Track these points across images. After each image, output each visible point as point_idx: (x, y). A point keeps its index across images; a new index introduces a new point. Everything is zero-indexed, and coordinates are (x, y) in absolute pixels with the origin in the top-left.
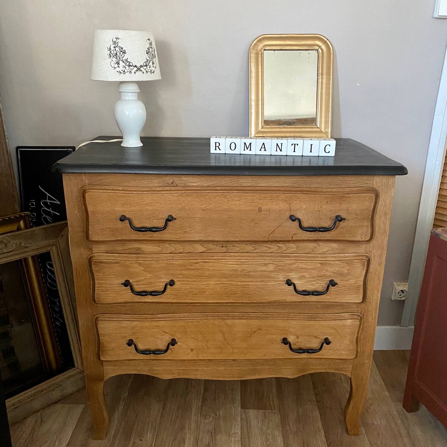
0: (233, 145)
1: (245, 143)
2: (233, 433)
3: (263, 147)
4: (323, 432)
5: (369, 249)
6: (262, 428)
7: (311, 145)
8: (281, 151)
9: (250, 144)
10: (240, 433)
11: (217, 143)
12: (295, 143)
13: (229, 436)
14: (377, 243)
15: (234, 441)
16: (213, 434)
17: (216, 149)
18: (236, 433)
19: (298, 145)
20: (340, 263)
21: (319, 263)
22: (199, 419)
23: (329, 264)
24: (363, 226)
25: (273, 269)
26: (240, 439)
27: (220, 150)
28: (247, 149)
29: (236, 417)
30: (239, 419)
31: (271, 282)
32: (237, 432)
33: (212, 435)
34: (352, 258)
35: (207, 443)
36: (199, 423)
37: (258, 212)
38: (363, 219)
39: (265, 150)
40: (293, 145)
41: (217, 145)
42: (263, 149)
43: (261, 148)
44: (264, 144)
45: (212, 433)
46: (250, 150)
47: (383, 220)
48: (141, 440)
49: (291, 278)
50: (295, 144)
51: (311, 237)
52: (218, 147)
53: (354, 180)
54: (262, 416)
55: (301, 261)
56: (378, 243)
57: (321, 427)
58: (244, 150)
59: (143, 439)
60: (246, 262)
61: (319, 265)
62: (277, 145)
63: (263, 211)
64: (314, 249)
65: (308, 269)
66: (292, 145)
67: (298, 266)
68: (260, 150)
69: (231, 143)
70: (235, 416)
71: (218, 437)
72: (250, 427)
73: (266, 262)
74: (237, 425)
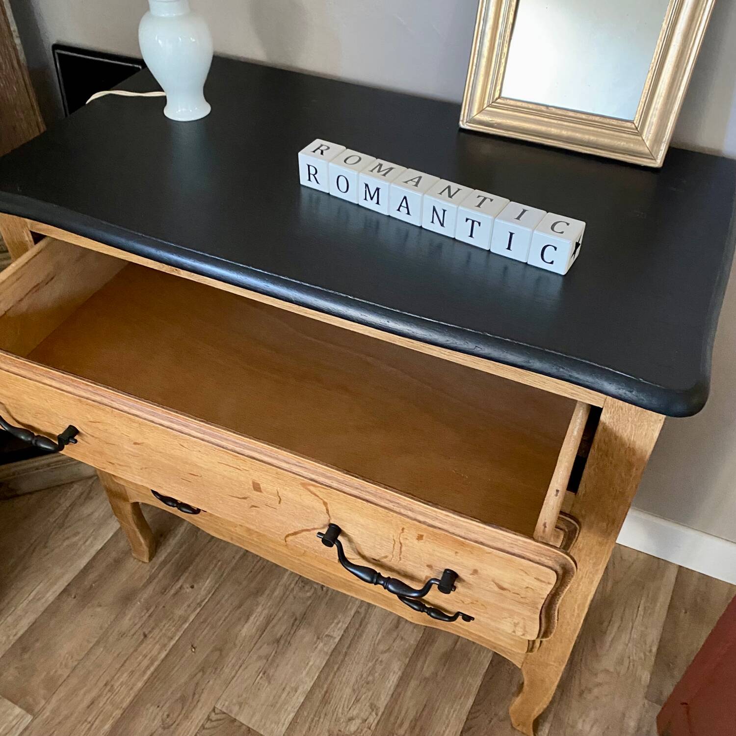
0: (342, 181)
1: (367, 185)
2: (327, 636)
3: (404, 204)
4: (470, 702)
6: (378, 644)
7: (511, 234)
8: (442, 225)
9: (378, 189)
10: (337, 640)
11: (310, 167)
12: (473, 219)
13: (318, 638)
15: (320, 651)
16: (297, 622)
17: (309, 180)
18: (332, 637)
19: (479, 224)
22: (292, 585)
26: (330, 651)
27: (318, 183)
28: (372, 198)
29: (349, 607)
30: (353, 612)
32: (335, 635)
33: (293, 625)
35: (279, 636)
36: (288, 593)
39: (408, 213)
40: (470, 222)
41: (313, 171)
42: (404, 210)
43: (401, 206)
44: (405, 198)
45: (296, 620)
46: (378, 203)
48: (192, 587)
50: (473, 222)
52: (314, 175)
54: (391, 623)
57: (475, 690)
58: (366, 199)
59: (195, 586)
62: (434, 209)
66: (467, 220)
68: (399, 210)
69: (339, 177)
70: (349, 604)
71: (301, 632)
72: (361, 635)
74: (343, 622)
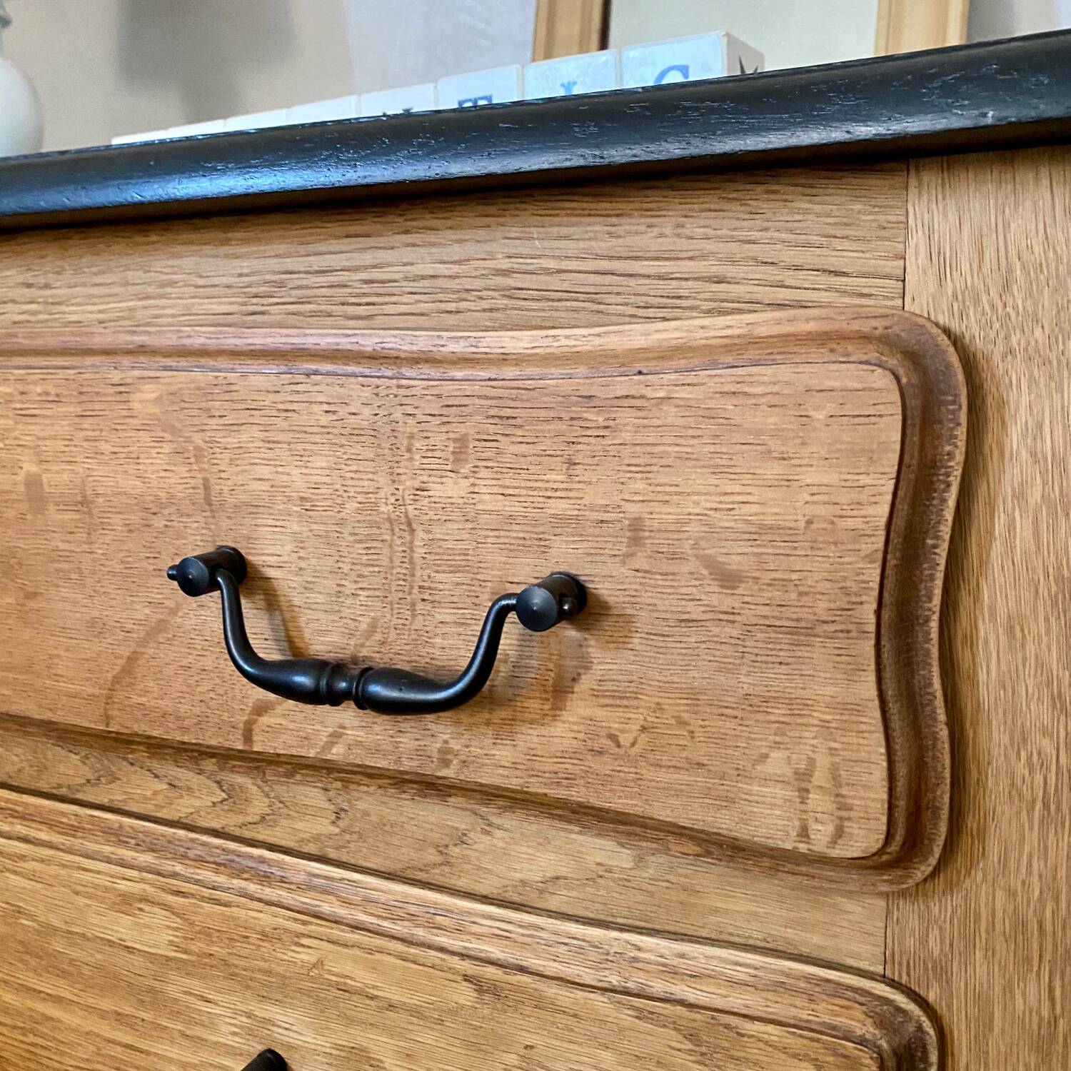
5: (924, 940)
14: (1000, 894)
20: (626, 1018)
21: (467, 978)
23: (541, 1004)
24: (798, 707)
25: (171, 943)
31: (172, 1041)
34: (737, 1001)
37: (24, 507)
38: (802, 632)
47: (1040, 665)
49: (291, 1047)
51: (376, 750)
53: (710, 246)
55: (336, 932)
56: (1012, 894)
60: (23, 857)
61: (465, 995)
63: (52, 508)
64: (455, 851)
65: (391, 1007)
67: (319, 964)
73: (123, 886)
